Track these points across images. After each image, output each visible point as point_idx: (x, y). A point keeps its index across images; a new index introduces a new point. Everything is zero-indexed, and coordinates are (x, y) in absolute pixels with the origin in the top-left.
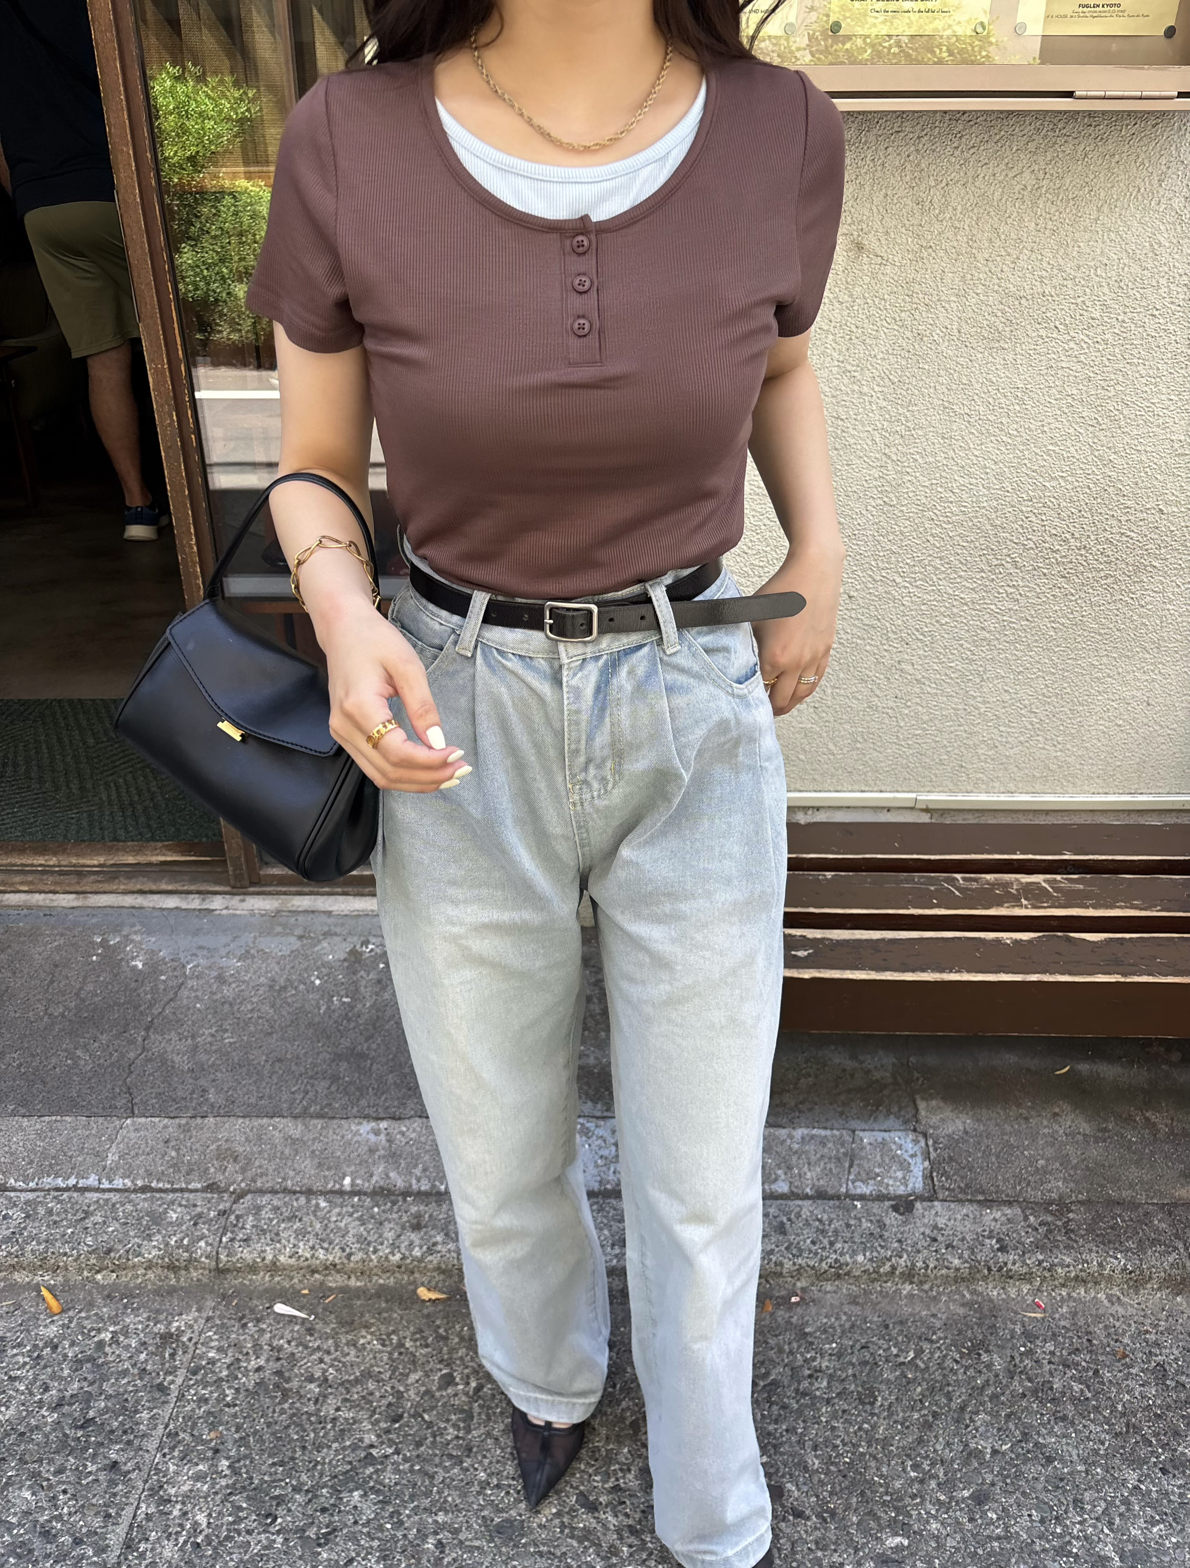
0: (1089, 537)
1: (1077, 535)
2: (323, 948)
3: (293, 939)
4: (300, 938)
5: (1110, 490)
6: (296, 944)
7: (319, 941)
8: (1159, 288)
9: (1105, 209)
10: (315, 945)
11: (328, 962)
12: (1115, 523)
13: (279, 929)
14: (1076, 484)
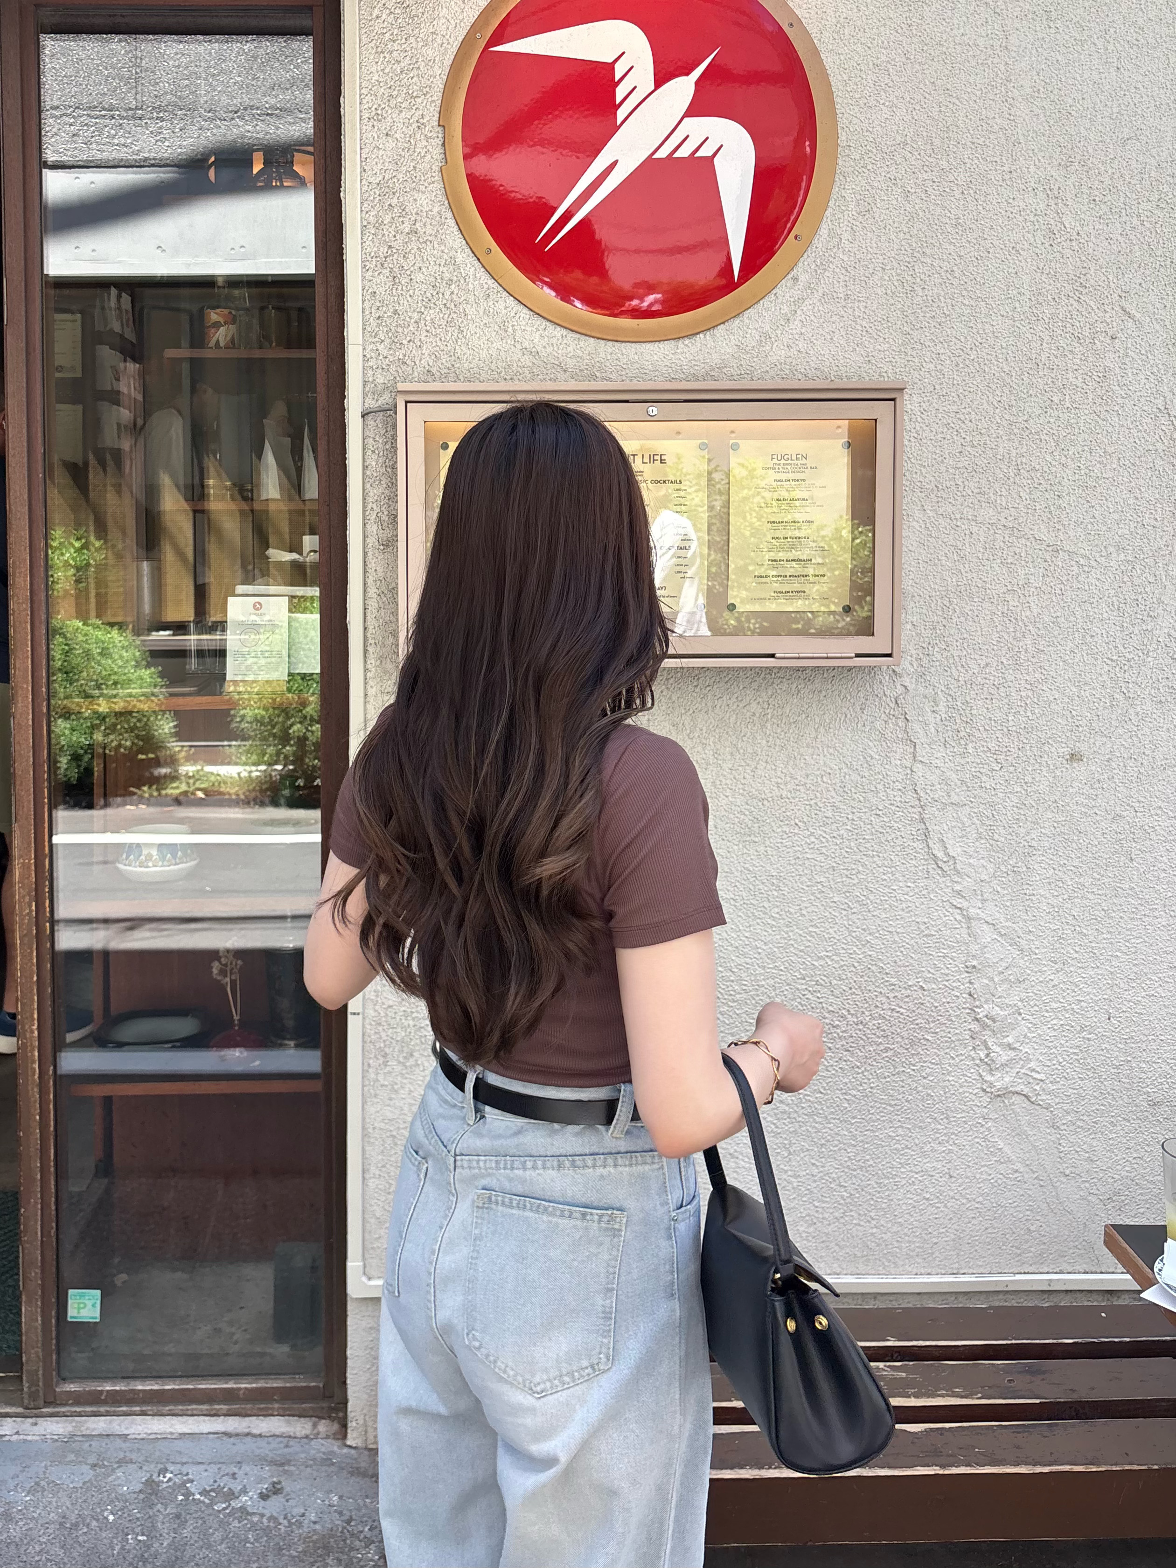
0: (863, 1013)
1: (852, 1012)
2: (119, 1478)
3: (85, 1468)
4: (94, 1466)
5: (874, 968)
6: (88, 1474)
7: (113, 1470)
8: (878, 792)
9: (822, 730)
10: (109, 1476)
11: (122, 1495)
12: (884, 1000)
13: (72, 1457)
14: (843, 963)
